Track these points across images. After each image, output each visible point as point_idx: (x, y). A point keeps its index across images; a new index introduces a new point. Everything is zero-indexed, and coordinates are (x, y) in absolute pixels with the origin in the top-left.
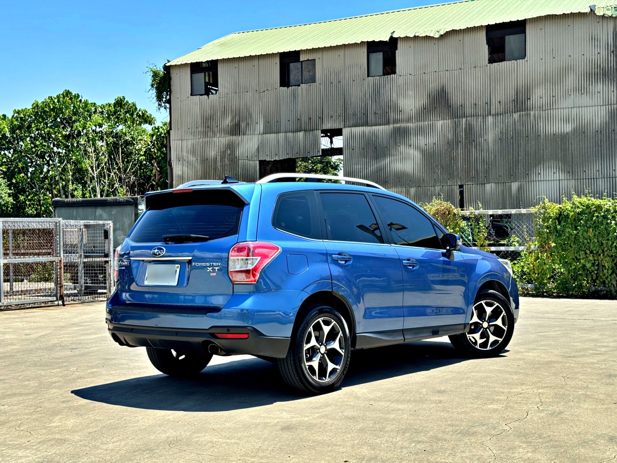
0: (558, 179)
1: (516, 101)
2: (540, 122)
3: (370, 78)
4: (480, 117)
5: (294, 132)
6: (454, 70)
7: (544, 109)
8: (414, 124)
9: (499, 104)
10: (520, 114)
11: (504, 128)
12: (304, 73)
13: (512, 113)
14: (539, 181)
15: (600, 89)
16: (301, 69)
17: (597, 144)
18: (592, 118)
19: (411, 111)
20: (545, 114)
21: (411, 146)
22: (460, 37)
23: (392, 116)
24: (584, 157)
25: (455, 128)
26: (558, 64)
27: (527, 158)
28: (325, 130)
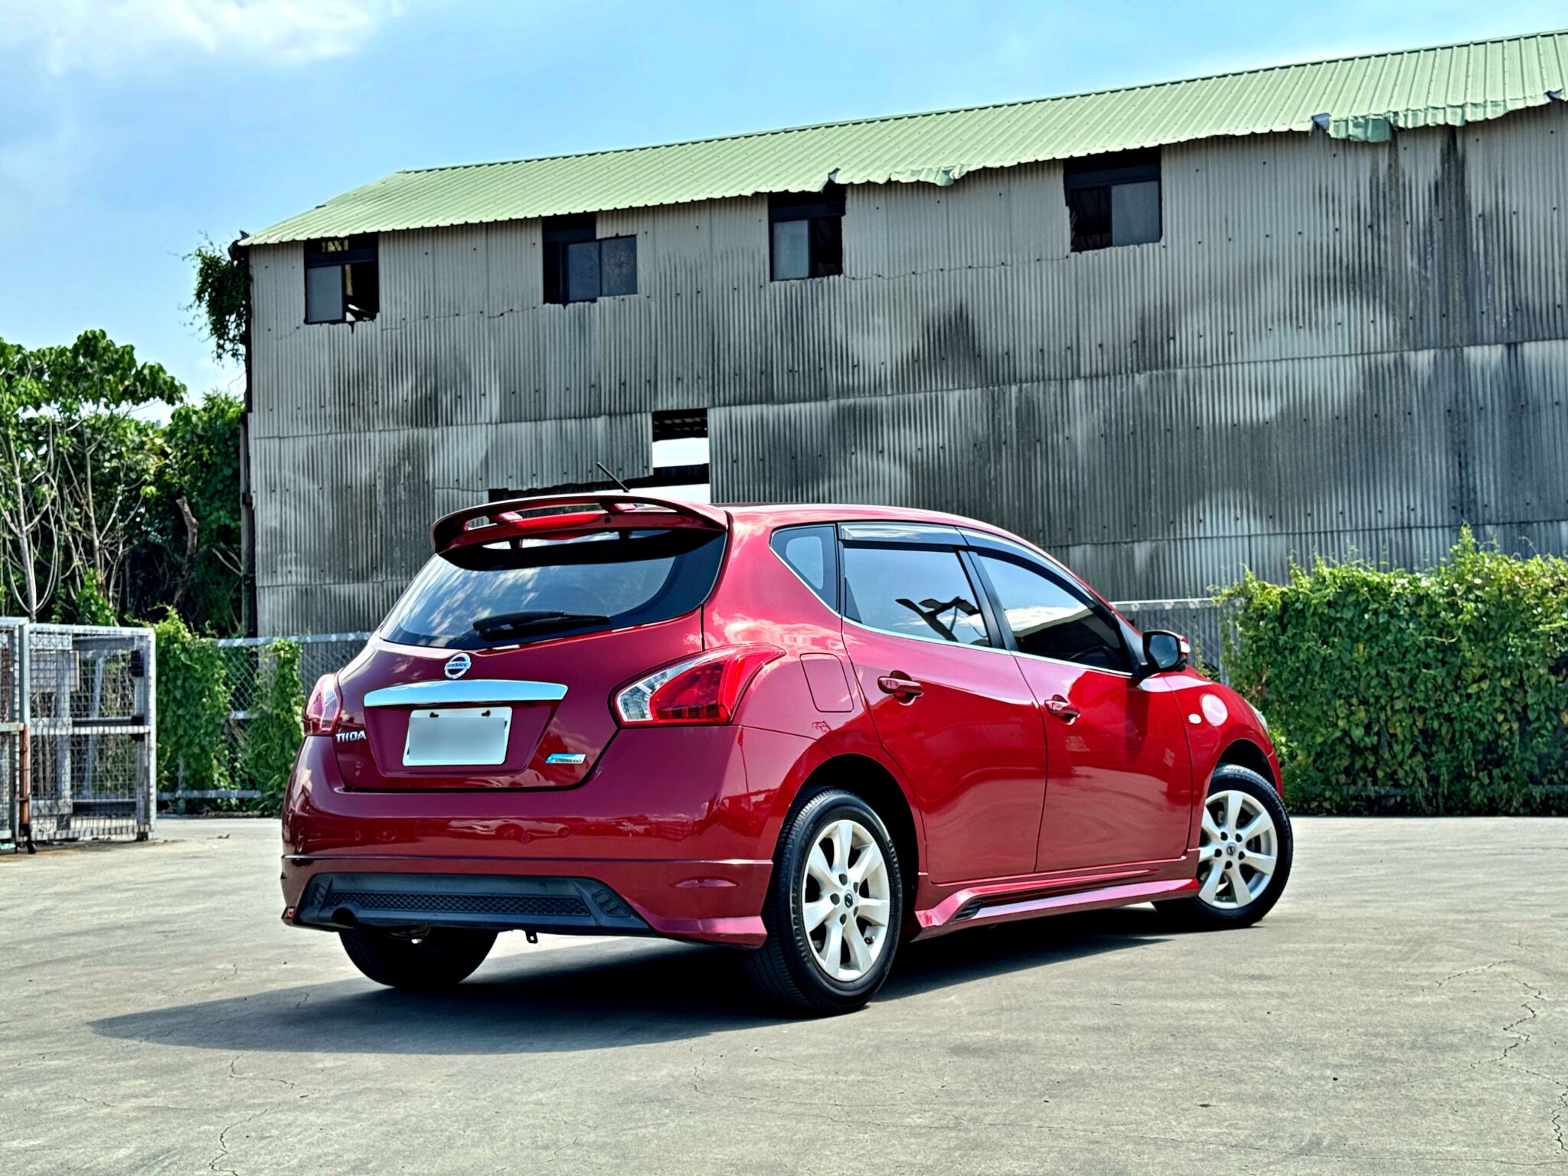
0: (1246, 533)
1: (1139, 344)
2: (1201, 394)
3: (777, 283)
4: (1053, 383)
5: (580, 418)
6: (989, 267)
7: (1209, 364)
8: (890, 398)
9: (1099, 351)
10: (1151, 376)
11: (1113, 410)
12: (606, 268)
13: (1132, 371)
14: (1200, 538)
15: (1342, 316)
16: (597, 261)
17: (1337, 449)
18: (1326, 385)
19: (883, 367)
20: (1212, 375)
21: (882, 452)
22: (1001, 186)
23: (834, 377)
24: (1307, 479)
25: (993, 409)
26: (1240, 255)
27: (1170, 484)
28: (662, 412)
